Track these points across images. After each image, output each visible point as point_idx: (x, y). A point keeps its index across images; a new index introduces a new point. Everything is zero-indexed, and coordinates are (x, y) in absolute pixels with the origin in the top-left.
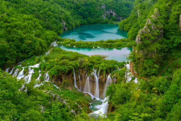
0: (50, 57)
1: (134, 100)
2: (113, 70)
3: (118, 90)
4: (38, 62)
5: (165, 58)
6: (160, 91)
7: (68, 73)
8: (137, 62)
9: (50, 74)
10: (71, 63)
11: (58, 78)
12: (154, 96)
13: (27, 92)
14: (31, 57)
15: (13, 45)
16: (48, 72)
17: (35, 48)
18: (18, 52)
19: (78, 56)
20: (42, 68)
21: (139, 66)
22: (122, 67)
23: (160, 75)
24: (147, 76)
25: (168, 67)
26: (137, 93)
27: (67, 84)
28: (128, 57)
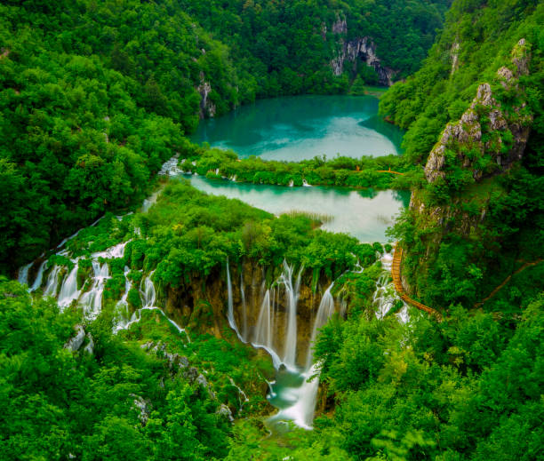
0: (156, 217)
1: (390, 380)
2: (342, 272)
3: (348, 342)
4: (120, 239)
5: (511, 246)
6: (469, 361)
7: (209, 276)
8: (415, 249)
9: (157, 282)
10: (220, 238)
11: (183, 296)
12: (449, 375)
13: (94, 351)
14: (96, 219)
15: (38, 175)
16: (152, 273)
17: (110, 183)
18: (53, 201)
19: (243, 214)
20: (133, 258)
21: (421, 263)
22: (370, 263)
23: (482, 306)
24: (440, 302)
25: (512, 283)
26: (400, 358)
27: (209, 317)
28: (392, 227)
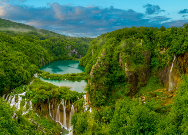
0: (33, 86)
2: (75, 100)
3: (79, 119)
4: (24, 91)
6: (107, 120)
7: (45, 102)
8: (91, 93)
9: (33, 102)
10: (47, 92)
11: (38, 107)
12: (103, 125)
13: (18, 119)
14: (20, 86)
15: (9, 75)
16: (31, 100)
17: (23, 78)
18: (11, 81)
19: (52, 86)
20: (27, 96)
21: (93, 97)
22: (81, 98)
23: (107, 105)
24: (98, 106)
25: (112, 98)
27: (45, 113)
28: (85, 89)
